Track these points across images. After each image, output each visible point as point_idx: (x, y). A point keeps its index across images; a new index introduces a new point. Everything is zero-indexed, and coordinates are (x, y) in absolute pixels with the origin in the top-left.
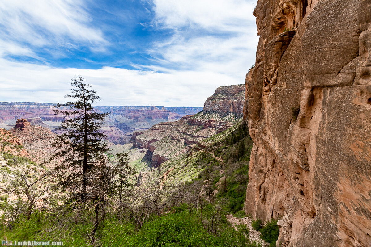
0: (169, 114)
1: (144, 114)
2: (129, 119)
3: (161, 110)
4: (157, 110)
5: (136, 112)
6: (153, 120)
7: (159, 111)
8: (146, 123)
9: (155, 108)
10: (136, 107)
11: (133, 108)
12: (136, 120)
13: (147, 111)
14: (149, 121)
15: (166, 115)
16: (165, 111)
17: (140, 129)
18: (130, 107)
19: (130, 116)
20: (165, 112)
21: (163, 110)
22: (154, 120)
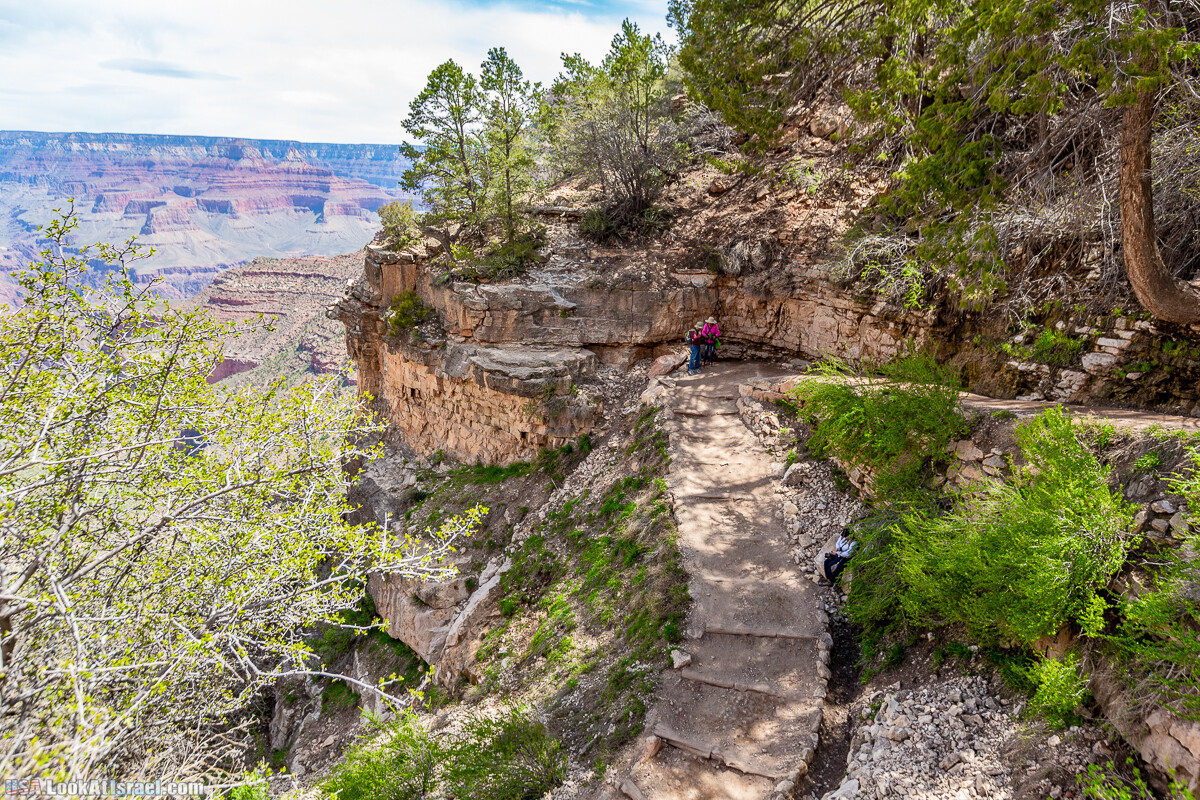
0: (326, 190)
1: (188, 183)
2: (98, 216)
3: (284, 165)
4: (258, 164)
5: (138, 172)
6: (238, 223)
7: (270, 173)
8: (199, 236)
9: (248, 151)
10: (136, 139)
11: (120, 147)
12: (142, 219)
13: (203, 166)
14: (215, 229)
15: (315, 193)
16: (304, 173)
17: (168, 271)
18: (103, 138)
19: (99, 199)
20: (307, 178)
21: (295, 166)
22: (245, 219)
